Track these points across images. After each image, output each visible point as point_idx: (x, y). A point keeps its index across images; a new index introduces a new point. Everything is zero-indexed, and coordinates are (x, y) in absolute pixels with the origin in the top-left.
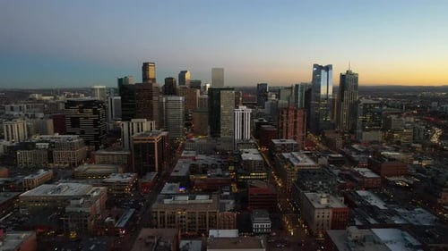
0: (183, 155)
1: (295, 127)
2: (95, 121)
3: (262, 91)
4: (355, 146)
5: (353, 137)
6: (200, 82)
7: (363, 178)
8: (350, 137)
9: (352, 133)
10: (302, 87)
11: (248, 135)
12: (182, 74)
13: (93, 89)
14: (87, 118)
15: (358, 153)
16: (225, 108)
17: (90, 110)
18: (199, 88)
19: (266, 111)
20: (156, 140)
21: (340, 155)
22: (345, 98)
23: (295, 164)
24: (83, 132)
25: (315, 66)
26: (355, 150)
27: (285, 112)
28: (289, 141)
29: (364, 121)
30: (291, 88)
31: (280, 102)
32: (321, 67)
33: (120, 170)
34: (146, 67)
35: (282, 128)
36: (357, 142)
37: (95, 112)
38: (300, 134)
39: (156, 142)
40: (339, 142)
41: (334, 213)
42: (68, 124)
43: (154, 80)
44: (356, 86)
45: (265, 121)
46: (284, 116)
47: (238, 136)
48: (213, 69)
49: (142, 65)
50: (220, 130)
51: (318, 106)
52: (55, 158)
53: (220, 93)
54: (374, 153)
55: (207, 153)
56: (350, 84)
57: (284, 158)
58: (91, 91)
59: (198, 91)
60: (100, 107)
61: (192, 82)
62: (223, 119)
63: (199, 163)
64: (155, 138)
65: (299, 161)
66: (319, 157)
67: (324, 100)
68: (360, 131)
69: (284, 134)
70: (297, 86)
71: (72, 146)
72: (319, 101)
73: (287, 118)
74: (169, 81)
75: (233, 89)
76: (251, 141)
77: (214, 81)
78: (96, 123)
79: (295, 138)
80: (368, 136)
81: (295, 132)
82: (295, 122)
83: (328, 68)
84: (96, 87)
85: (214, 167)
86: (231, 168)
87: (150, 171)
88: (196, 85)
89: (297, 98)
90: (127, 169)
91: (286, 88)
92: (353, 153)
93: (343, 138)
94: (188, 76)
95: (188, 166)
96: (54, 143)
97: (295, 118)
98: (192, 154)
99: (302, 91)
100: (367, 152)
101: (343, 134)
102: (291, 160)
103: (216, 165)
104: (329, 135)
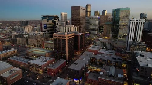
0: (90, 48)
11: (139, 39)
12: (104, 11)
14: (50, 25)
16: (123, 20)
17: (51, 21)
24: (48, 31)
34: (87, 6)
39: (67, 39)
42: (43, 27)
43: (90, 12)
47: (131, 39)
50: (118, 34)
52: (29, 42)
55: (107, 49)
60: (56, 20)
62: (121, 28)
63: (98, 57)
64: (67, 36)
78: (53, 27)
85: (109, 63)
95: (89, 59)
96: (29, 35)
98: (96, 48)
103: (111, 62)
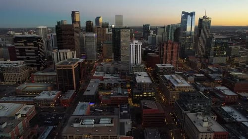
0: (94, 75)
1: (172, 55)
2: (36, 51)
3: (146, 29)
4: (210, 67)
5: (207, 60)
6: (108, 24)
7: (225, 95)
8: (205, 60)
9: (207, 58)
10: (172, 27)
11: (139, 61)
12: (98, 19)
13: (38, 28)
14: (30, 49)
15: (213, 72)
16: (124, 41)
17: (32, 44)
18: (108, 27)
19: (149, 42)
20: (74, 67)
21: (202, 75)
22: (202, 34)
23: (175, 85)
24: (28, 58)
25: (183, 13)
26: (210, 70)
27: (165, 45)
28: (168, 65)
29: (215, 50)
30: (164, 27)
31: (157, 36)
32: (187, 14)
33: (49, 88)
34: (73, 14)
35: (163, 56)
36: (211, 64)
37: (36, 45)
38: (175, 60)
39: (73, 68)
40: (199, 64)
41: (215, 136)
42: (17, 52)
43: (79, 22)
44: (209, 26)
45: (150, 49)
46: (165, 47)
47: (132, 61)
48: (116, 16)
49: (71, 13)
50: (120, 56)
51: (185, 39)
53: (120, 32)
54: (224, 73)
55: (112, 73)
56: (206, 25)
57: (166, 79)
58: (37, 30)
59: (107, 29)
60: (39, 41)
61: (103, 24)
62: (122, 48)
63: (106, 82)
64: (73, 66)
65: (177, 82)
66: (188, 76)
67: (188, 36)
68: (212, 57)
69: (164, 59)
70: (169, 26)
71: (17, 70)
72: (185, 36)
73: (167, 49)
74: (89, 23)
75: (128, 28)
76: (142, 66)
77: (116, 23)
78: (36, 52)
79: (171, 63)
80: (217, 60)
81: (172, 58)
82: (172, 52)
83: (192, 14)
84: (39, 27)
85: (116, 85)
86: (128, 86)
87: (70, 89)
88: (106, 25)
89: (168, 34)
90: (54, 88)
91: (162, 27)
92: (210, 72)
93: (201, 61)
94: (101, 20)
95: (97, 85)
96: (4, 68)
97: (172, 49)
98: (101, 74)
99: (172, 29)
100: (219, 72)
101: (200, 58)
102: (172, 81)
103: (117, 84)
104: (191, 59)
